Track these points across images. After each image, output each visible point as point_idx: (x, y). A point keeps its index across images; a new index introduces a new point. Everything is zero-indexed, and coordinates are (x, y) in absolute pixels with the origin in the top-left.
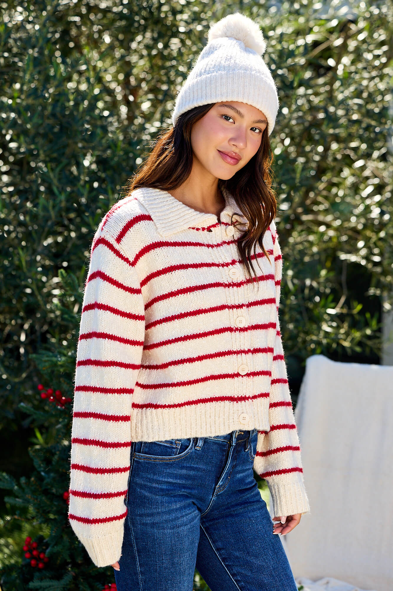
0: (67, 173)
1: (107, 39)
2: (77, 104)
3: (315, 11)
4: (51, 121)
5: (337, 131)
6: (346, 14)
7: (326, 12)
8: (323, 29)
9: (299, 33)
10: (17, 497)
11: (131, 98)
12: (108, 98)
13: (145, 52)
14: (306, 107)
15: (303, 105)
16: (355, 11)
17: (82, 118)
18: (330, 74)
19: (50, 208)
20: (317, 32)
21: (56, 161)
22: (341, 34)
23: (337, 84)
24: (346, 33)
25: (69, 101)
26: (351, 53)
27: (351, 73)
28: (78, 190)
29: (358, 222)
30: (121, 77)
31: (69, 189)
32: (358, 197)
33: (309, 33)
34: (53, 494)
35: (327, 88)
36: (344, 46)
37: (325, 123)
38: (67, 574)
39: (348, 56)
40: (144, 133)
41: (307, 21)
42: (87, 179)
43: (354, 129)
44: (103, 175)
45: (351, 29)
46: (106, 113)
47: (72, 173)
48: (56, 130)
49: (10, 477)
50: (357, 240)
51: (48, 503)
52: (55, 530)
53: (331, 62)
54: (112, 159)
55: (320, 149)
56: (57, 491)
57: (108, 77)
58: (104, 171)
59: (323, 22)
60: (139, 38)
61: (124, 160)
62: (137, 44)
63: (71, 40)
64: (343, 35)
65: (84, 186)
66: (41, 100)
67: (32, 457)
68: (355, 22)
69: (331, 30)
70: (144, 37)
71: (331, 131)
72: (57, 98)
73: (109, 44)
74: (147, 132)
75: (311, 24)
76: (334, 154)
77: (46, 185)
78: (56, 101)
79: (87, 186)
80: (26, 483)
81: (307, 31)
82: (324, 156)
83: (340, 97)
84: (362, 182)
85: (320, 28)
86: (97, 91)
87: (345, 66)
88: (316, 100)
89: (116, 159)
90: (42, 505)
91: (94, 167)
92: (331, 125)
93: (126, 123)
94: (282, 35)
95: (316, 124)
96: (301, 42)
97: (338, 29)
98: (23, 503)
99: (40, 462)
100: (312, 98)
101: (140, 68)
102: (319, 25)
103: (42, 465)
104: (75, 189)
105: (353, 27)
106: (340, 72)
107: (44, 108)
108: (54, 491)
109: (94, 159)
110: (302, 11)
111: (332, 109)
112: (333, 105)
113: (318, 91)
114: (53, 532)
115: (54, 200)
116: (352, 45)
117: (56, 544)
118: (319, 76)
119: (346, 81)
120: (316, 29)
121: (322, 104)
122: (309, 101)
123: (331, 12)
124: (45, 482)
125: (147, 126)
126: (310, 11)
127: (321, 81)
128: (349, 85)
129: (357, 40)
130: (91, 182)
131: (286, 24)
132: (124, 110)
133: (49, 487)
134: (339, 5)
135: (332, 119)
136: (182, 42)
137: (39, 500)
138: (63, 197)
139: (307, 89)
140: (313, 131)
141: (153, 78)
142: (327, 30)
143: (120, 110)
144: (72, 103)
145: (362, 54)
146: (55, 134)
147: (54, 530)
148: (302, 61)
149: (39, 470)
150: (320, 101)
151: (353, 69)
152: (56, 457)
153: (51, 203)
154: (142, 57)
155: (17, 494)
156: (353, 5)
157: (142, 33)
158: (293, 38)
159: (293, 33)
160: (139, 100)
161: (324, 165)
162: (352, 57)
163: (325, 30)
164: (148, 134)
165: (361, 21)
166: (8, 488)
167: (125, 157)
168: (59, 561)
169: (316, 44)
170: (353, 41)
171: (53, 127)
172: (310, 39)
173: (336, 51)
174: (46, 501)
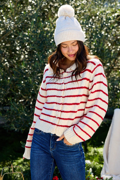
2: (47, 35)
3: (118, 6)
4: (39, 40)
9: (113, 13)
14: (115, 35)
17: (48, 39)
19: (39, 65)
21: (41, 51)
25: (44, 34)
41: (115, 9)
47: (45, 55)
48: (41, 42)
63: (45, 15)
66: (36, 34)
72: (41, 33)
77: (38, 58)
81: (115, 12)
94: (107, 13)
95: (118, 40)
96: (113, 15)
100: (117, 32)
107: (37, 36)
109: (52, 51)
110: (114, 6)
113: (119, 30)
115: (40, 63)
120: (118, 11)
122: (115, 33)
127: (119, 27)
131: (109, 10)
136: (78, 16)
138: (42, 62)
139: (115, 29)
140: (117, 42)
144: (45, 34)
148: (113, 21)
150: (119, 33)
158: (111, 14)
159: (111, 12)
171: (39, 42)
172: (116, 14)
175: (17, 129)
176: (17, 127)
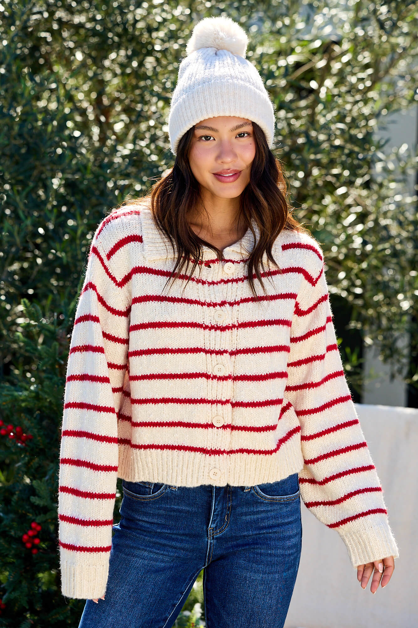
0: (34, 196)
1: (79, 56)
2: (45, 124)
3: (298, 31)
4: (19, 142)
5: (319, 156)
6: (329, 35)
7: (309, 32)
8: (305, 50)
9: (281, 53)
11: (103, 119)
12: (78, 119)
13: (118, 71)
14: (286, 131)
15: (283, 128)
16: (339, 32)
17: (50, 139)
18: (312, 98)
19: (15, 234)
20: (299, 53)
21: (23, 183)
22: (325, 55)
23: (320, 107)
24: (330, 54)
25: (37, 120)
26: (335, 75)
27: (334, 96)
28: (45, 214)
29: (339, 252)
30: (94, 95)
31: (36, 214)
32: (339, 226)
33: (290, 54)
34: (11, 536)
35: (309, 112)
36: (328, 68)
37: (306, 148)
38: (24, 622)
39: (331, 79)
40: (116, 155)
41: (289, 41)
42: (55, 203)
43: (335, 155)
44: (72, 199)
45: (334, 51)
46: (77, 134)
47: (39, 196)
48: (23, 151)
50: (337, 271)
51: (6, 546)
52: (13, 575)
53: (314, 85)
54: (82, 182)
55: (301, 174)
56: (15, 533)
57: (80, 96)
58: (73, 195)
59: (305, 43)
60: (113, 56)
61: (94, 184)
62: (111, 62)
63: (41, 56)
64: (326, 57)
65: (51, 211)
66: (7, 120)
68: (338, 43)
69: (314, 51)
70: (118, 55)
71: (312, 157)
72: (24, 117)
73: (81, 62)
74: (118, 154)
75: (294, 44)
76: (315, 180)
77: (12, 208)
78: (23, 121)
79: (55, 211)
81: (289, 51)
82: (304, 182)
83: (322, 121)
84: (344, 210)
85: (303, 49)
86: (67, 111)
87: (328, 88)
88: (297, 124)
89: (86, 182)
91: (62, 190)
92: (312, 150)
93: (97, 144)
94: (262, 55)
95: (296, 149)
96: (282, 63)
97: (321, 50)
100: (293, 121)
101: (113, 87)
102: (302, 46)
104: (42, 213)
105: (337, 48)
106: (323, 94)
107: (11, 128)
108: (12, 533)
109: (63, 182)
110: (283, 30)
111: (313, 134)
112: (315, 130)
113: (299, 115)
114: (11, 577)
115: (20, 225)
116: (336, 66)
117: (14, 590)
118: (301, 98)
119: (329, 104)
120: (298, 49)
121: (303, 128)
122: (289, 125)
123: (314, 31)
125: (119, 148)
126: (292, 31)
127: (303, 103)
128: (332, 110)
129: (340, 61)
130: (59, 206)
131: (267, 44)
132: (96, 131)
133: (7, 529)
134: (323, 26)
135: (314, 145)
136: (157, 60)
138: (29, 222)
139: (287, 112)
140: (293, 156)
141: (127, 98)
142: (309, 51)
143: (92, 130)
144: (40, 123)
145: (346, 76)
146: (20, 155)
147: (11, 575)
148: (283, 83)
150: (301, 125)
151: (336, 91)
152: (15, 498)
153: (16, 228)
154: (115, 75)
156: (337, 26)
157: (116, 50)
158: (274, 59)
159: (274, 53)
160: (111, 120)
161: (305, 192)
162: (335, 79)
163: (308, 51)
164: (120, 157)
165: (345, 42)
167: (95, 181)
168: (16, 608)
169: (298, 65)
170: (337, 62)
171: (19, 148)
172: (292, 59)
173: (318, 74)
174: (3, 543)
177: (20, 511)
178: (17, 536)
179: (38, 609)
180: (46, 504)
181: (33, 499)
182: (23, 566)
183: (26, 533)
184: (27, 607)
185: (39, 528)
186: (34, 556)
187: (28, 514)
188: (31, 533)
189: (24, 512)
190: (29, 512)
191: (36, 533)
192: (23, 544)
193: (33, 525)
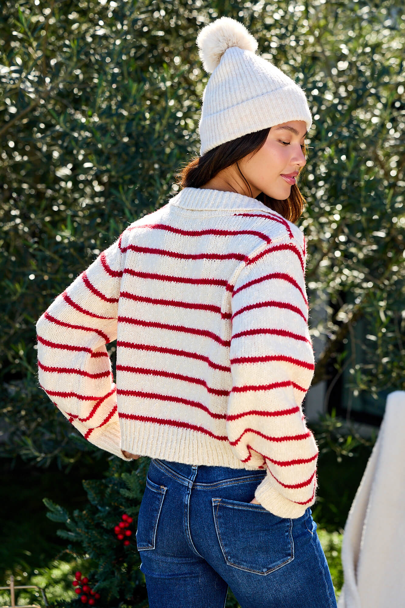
10: (70, 531)
25: (145, 120)
34: (102, 528)
49: (63, 510)
51: (99, 537)
52: (103, 565)
56: (107, 526)
66: (114, 119)
67: (85, 489)
72: (132, 117)
78: (131, 120)
80: (78, 517)
90: (92, 540)
98: (76, 536)
99: (94, 495)
103: (96, 498)
108: (105, 525)
114: (102, 567)
117: (104, 580)
124: (97, 515)
133: (101, 521)
137: (90, 534)
144: (148, 122)
149: (93, 503)
152: (109, 490)
153: (121, 226)
155: (69, 527)
166: (60, 521)
168: (109, 598)
174: (96, 535)
175: (43, 455)
176: (44, 447)
177: (113, 504)
178: (109, 528)
179: (129, 599)
180: (135, 496)
181: (123, 491)
182: (114, 557)
183: (118, 525)
184: (118, 597)
185: (130, 520)
186: (125, 547)
187: (121, 507)
188: (122, 525)
189: (116, 504)
190: (121, 504)
191: (127, 525)
192: (115, 536)
193: (124, 517)
